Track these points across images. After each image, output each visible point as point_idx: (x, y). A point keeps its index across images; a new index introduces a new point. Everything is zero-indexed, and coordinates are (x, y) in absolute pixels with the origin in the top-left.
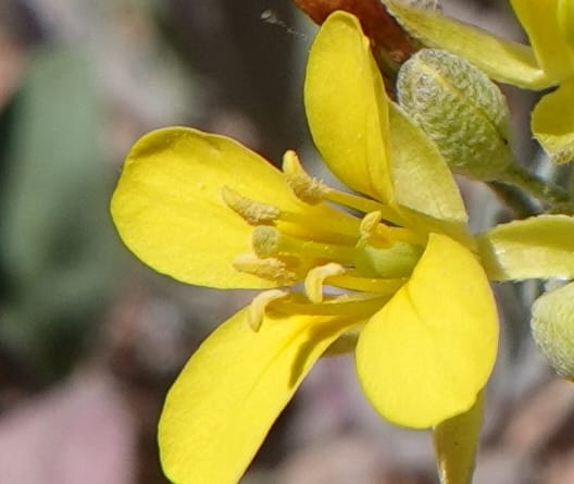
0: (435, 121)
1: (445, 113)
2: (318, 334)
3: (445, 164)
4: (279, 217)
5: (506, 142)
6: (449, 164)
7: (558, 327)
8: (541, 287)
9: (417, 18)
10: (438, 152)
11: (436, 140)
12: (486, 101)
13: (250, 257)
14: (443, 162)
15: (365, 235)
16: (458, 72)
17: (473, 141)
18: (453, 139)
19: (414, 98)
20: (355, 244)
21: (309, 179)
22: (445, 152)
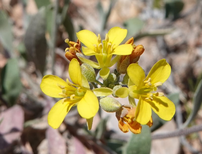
0: (85, 74)
2: (70, 104)
4: (65, 88)
5: (95, 77)
9: (82, 59)
10: (86, 78)
11: (86, 76)
12: (92, 71)
13: (61, 93)
14: (87, 79)
15: (78, 90)
16: (88, 67)
17: (91, 77)
18: (88, 76)
19: (82, 70)
20: (75, 91)
21: (70, 82)
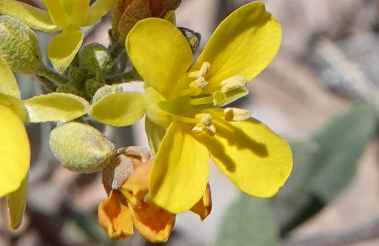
0: (4, 49)
1: (9, 45)
3: (9, 69)
5: (38, 57)
6: (11, 68)
7: (61, 145)
8: (53, 125)
10: (6, 63)
11: (5, 58)
14: (8, 67)
16: (14, 26)
17: (22, 58)
18: (12, 57)
22: (10, 63)
